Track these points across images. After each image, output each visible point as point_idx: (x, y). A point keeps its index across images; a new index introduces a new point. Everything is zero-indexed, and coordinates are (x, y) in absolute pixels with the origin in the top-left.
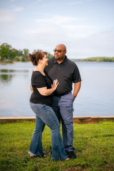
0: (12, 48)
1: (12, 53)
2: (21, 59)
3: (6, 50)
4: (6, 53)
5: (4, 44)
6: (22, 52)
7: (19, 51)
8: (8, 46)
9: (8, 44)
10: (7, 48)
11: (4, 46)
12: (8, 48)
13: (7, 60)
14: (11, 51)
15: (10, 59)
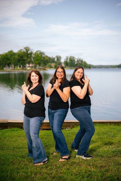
0: (45, 55)
1: (45, 60)
2: (53, 66)
3: (39, 57)
4: (39, 60)
5: (37, 51)
6: (54, 59)
7: (52, 58)
8: (42, 53)
9: (42, 52)
10: (40, 55)
11: (38, 53)
12: (42, 55)
13: (41, 67)
14: (44, 58)
15: (43, 66)
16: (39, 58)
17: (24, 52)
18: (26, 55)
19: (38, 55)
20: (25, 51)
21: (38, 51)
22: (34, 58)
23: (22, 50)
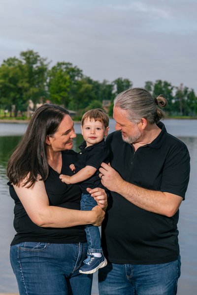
0: (82, 76)
1: (82, 90)
3: (65, 81)
4: (65, 90)
5: (59, 64)
10: (67, 77)
11: (62, 71)
12: (73, 77)
14: (79, 84)
15: (75, 110)
16: (63, 86)
17: (20, 67)
18: (27, 74)
19: (62, 77)
20: (24, 62)
21: (64, 64)
22: (49, 85)
23: (14, 59)
